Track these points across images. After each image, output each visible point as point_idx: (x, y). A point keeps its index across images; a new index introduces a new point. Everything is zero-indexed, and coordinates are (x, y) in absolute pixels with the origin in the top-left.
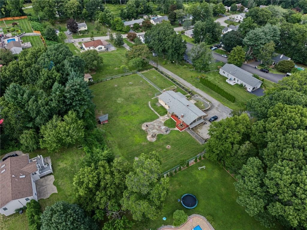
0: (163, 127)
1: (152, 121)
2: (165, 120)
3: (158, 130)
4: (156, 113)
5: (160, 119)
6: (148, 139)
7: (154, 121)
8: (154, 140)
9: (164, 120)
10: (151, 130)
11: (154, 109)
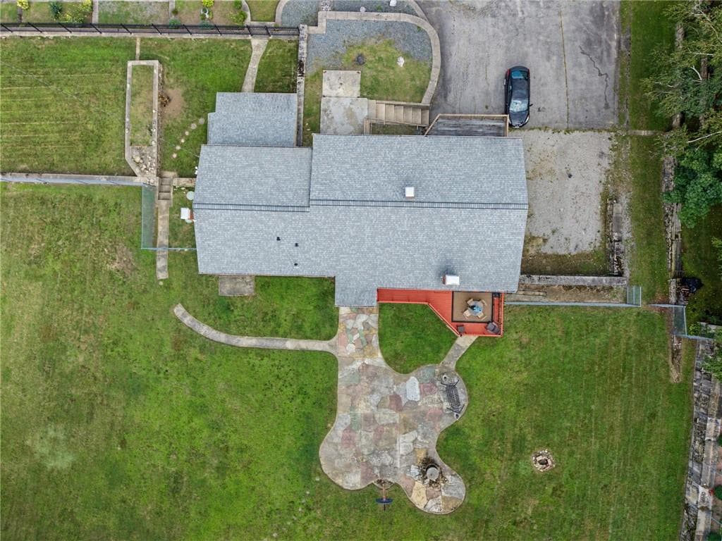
0: (412, 388)
1: (333, 411)
2: (369, 342)
3: (407, 426)
4: (290, 344)
5: (351, 360)
6: (435, 510)
7: (343, 399)
8: (455, 487)
9: (364, 346)
10: (387, 459)
11: (257, 334)
